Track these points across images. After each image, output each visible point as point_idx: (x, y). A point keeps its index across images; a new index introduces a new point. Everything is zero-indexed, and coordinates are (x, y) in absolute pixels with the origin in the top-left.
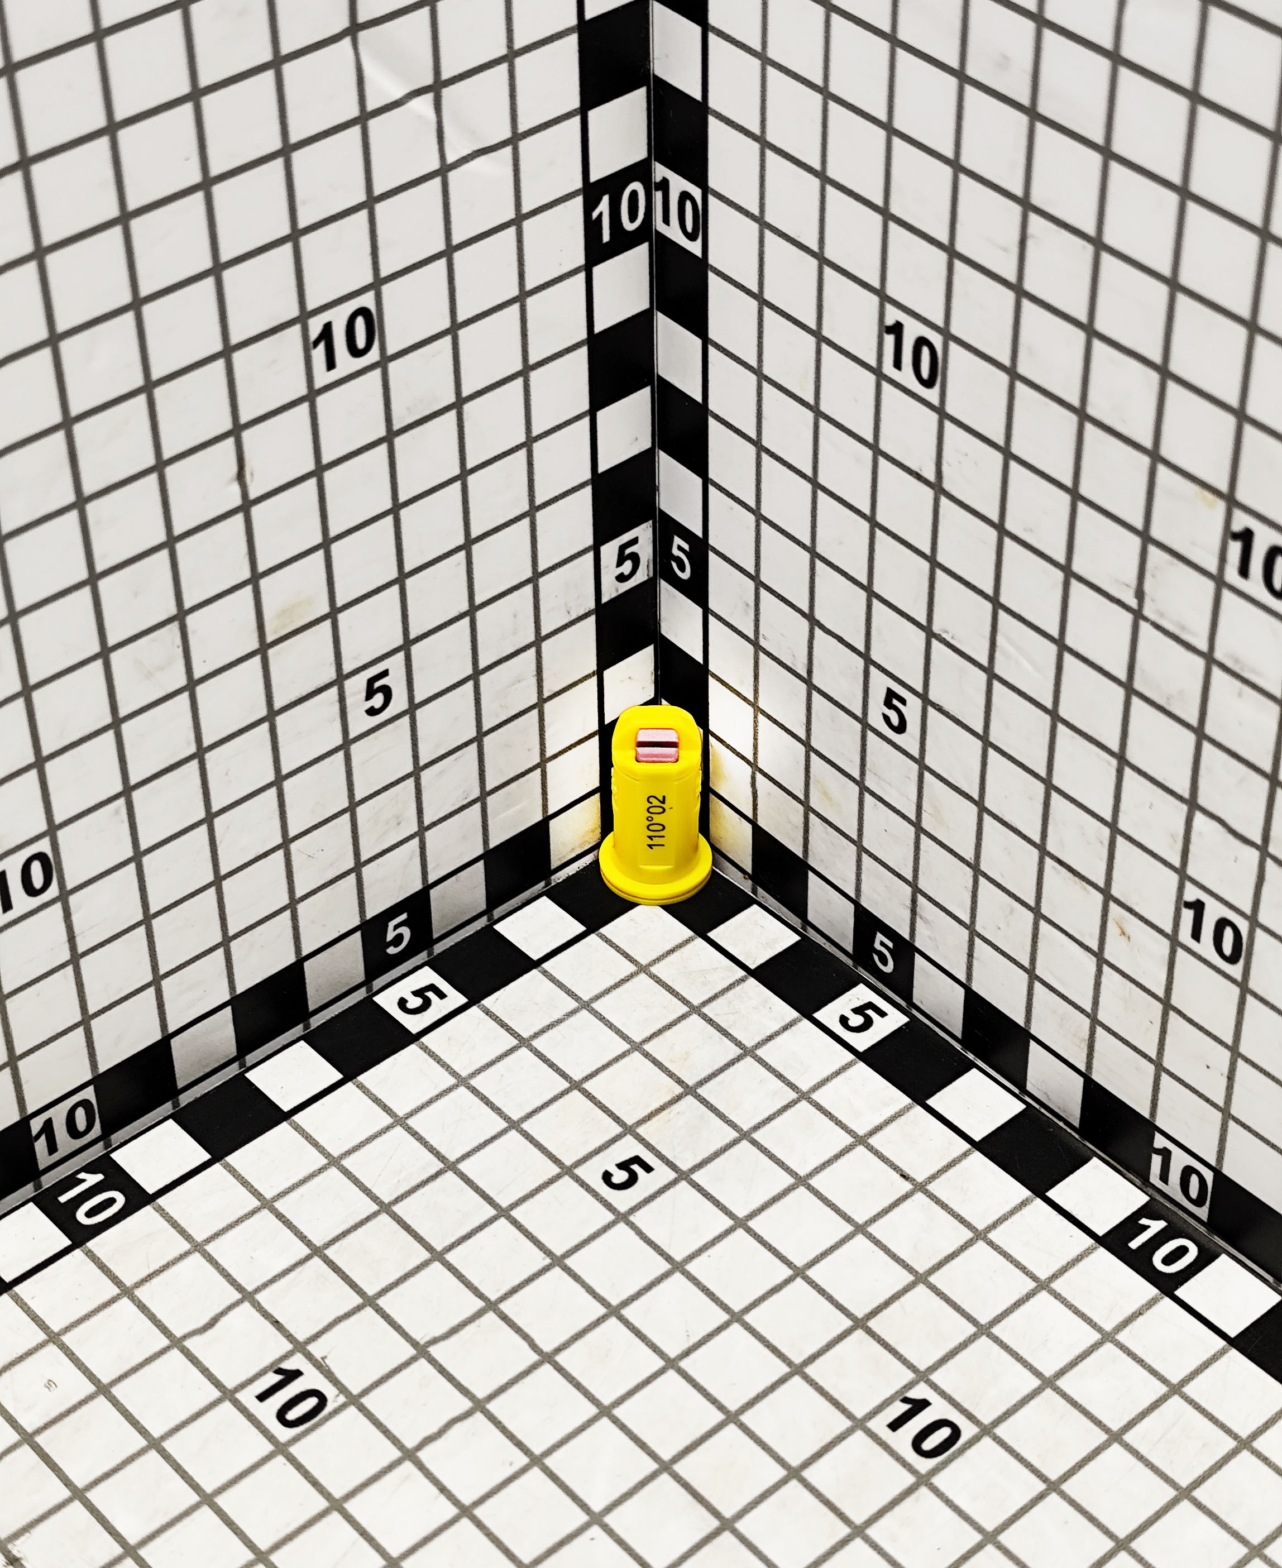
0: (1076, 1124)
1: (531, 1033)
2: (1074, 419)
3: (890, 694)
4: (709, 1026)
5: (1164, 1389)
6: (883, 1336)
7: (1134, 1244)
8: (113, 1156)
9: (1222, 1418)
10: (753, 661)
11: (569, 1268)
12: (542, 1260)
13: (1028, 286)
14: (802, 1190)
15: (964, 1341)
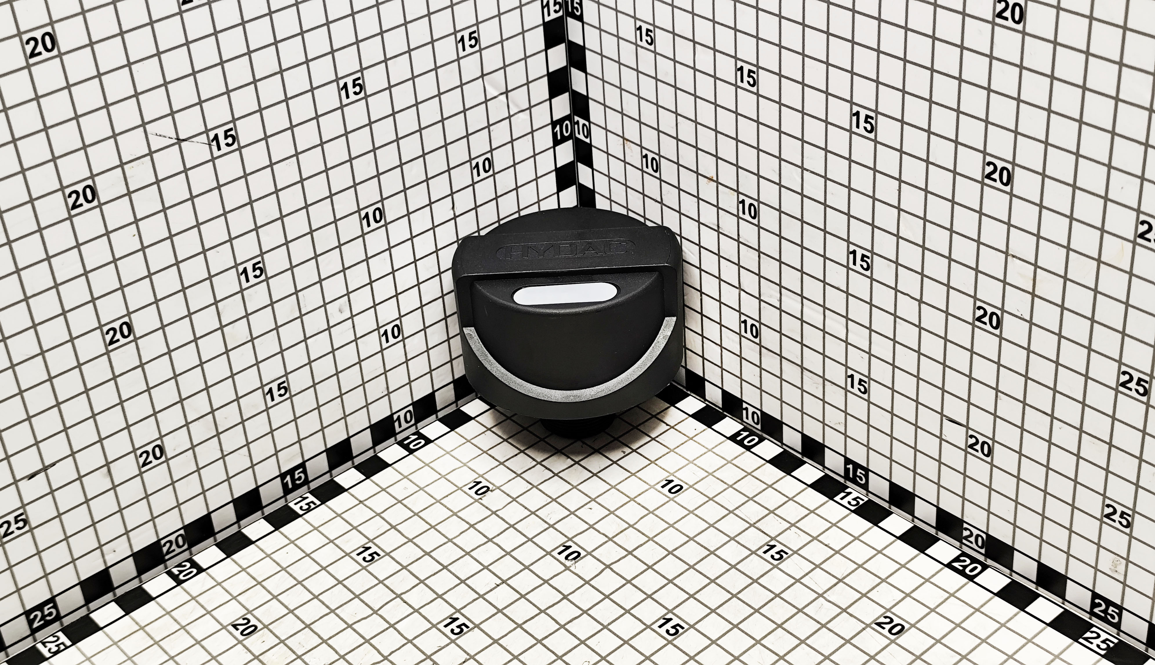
0: (721, 406)
2: (695, 175)
5: (746, 474)
6: (660, 465)
7: (738, 439)
8: (419, 431)
9: (763, 480)
13: (679, 138)
15: (685, 465)
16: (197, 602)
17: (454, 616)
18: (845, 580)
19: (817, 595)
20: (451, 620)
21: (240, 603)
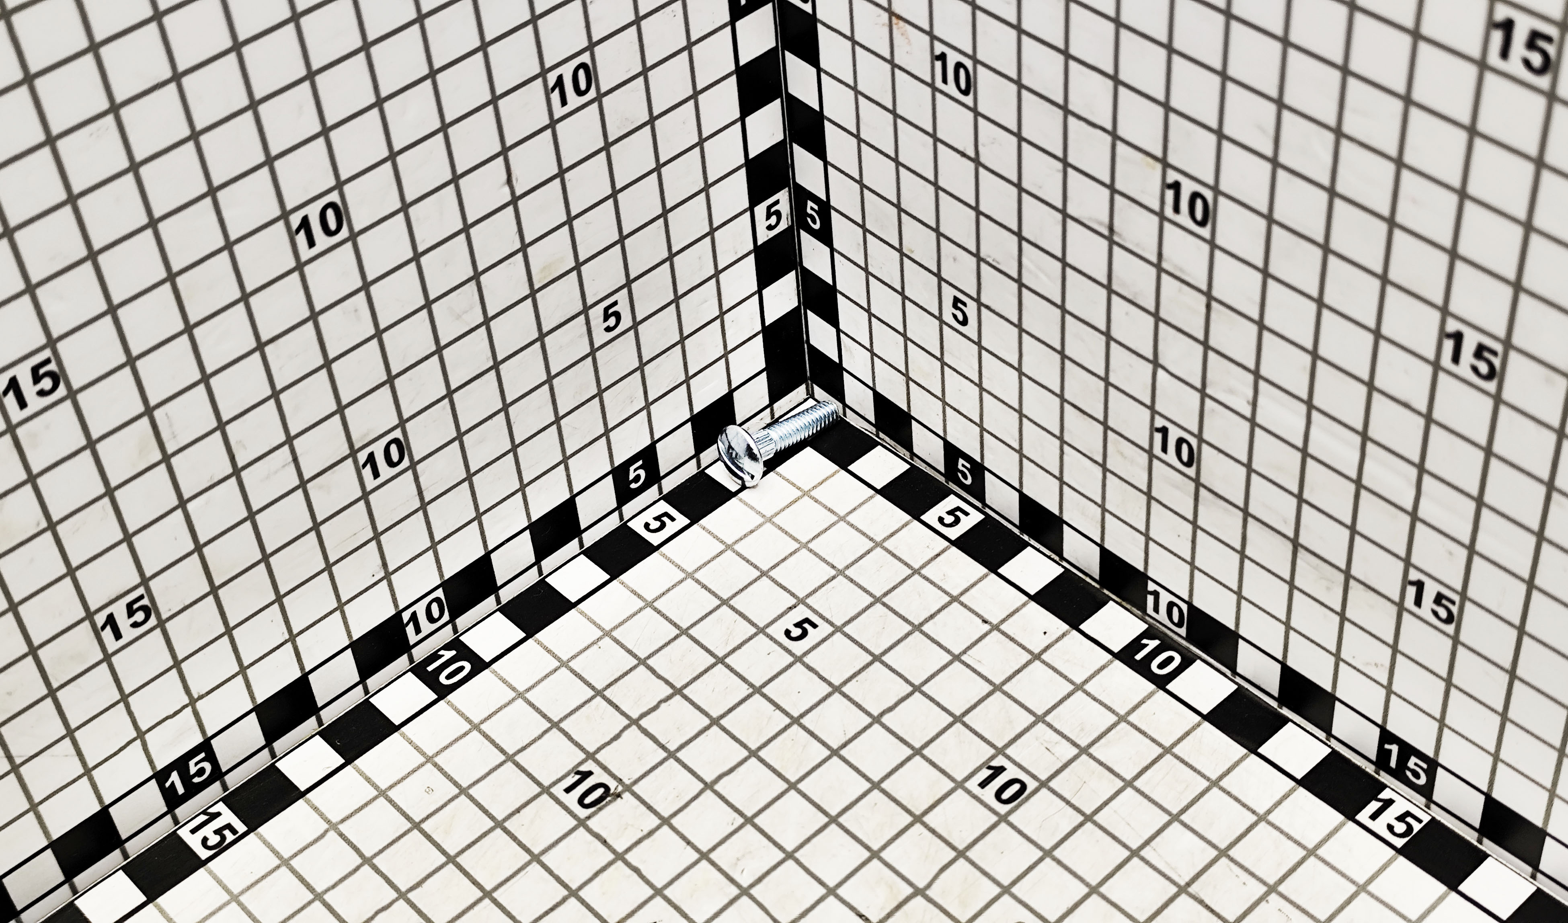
0: (1097, 577)
1: (733, 540)
2: (1060, 113)
3: (956, 301)
4: (851, 529)
5: (1160, 750)
6: (973, 726)
7: (1139, 657)
8: (460, 638)
9: (1199, 767)
10: (865, 282)
11: (765, 694)
12: (745, 690)
13: (1025, 26)
14: (917, 633)
15: (1028, 727)
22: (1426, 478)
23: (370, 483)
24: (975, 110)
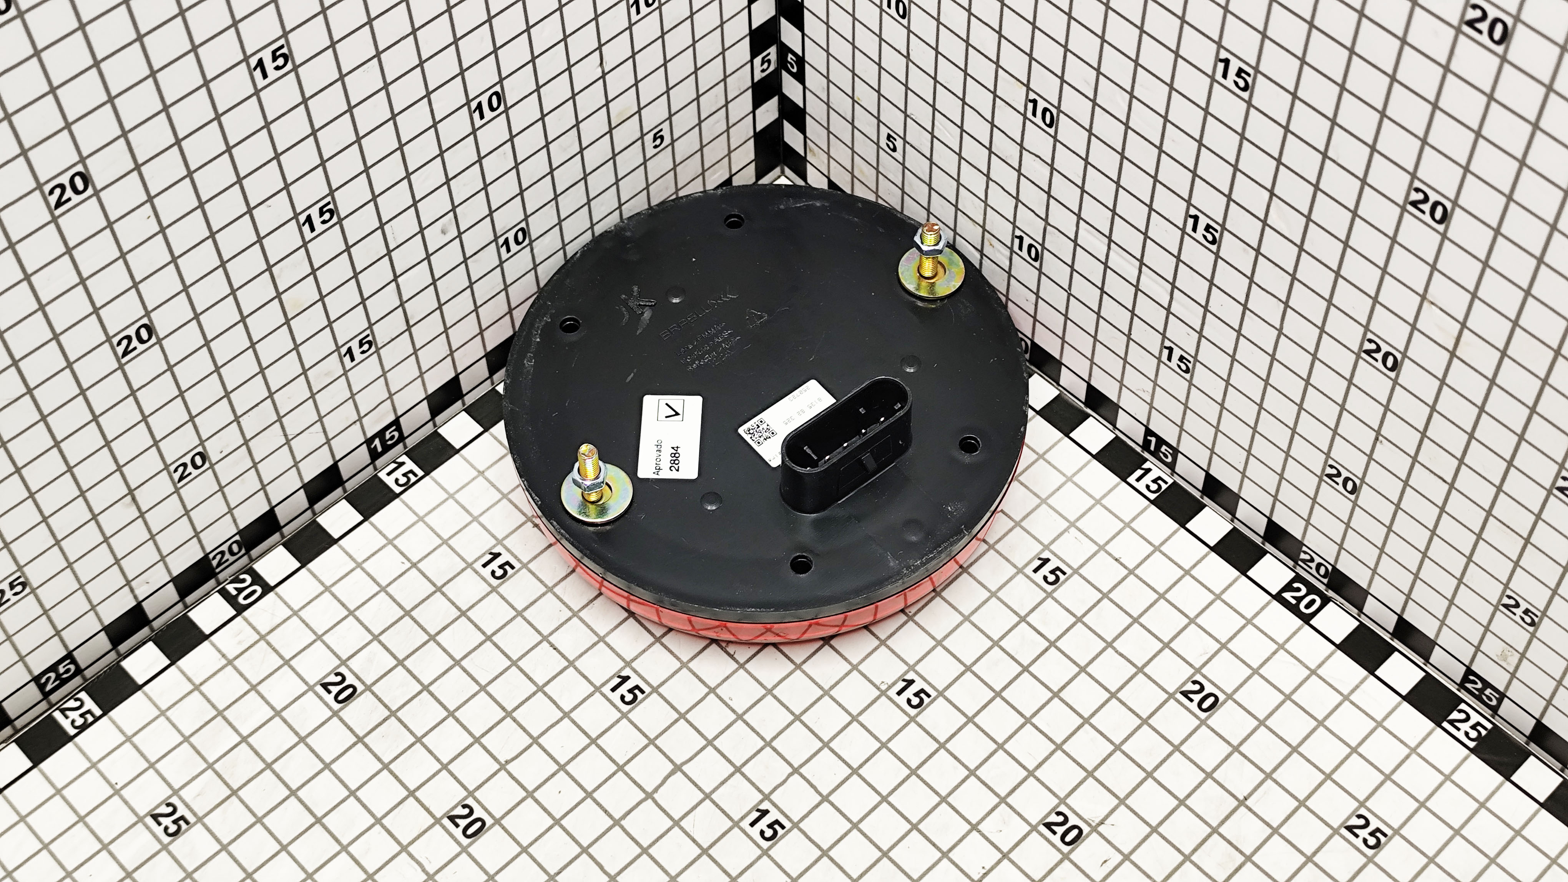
10: (827, 112)
16: (269, 644)
17: (624, 674)
18: (1141, 620)
19: (1104, 645)
20: (620, 680)
21: (328, 647)
22: (1176, 291)
23: (505, 255)
24: (908, 28)
